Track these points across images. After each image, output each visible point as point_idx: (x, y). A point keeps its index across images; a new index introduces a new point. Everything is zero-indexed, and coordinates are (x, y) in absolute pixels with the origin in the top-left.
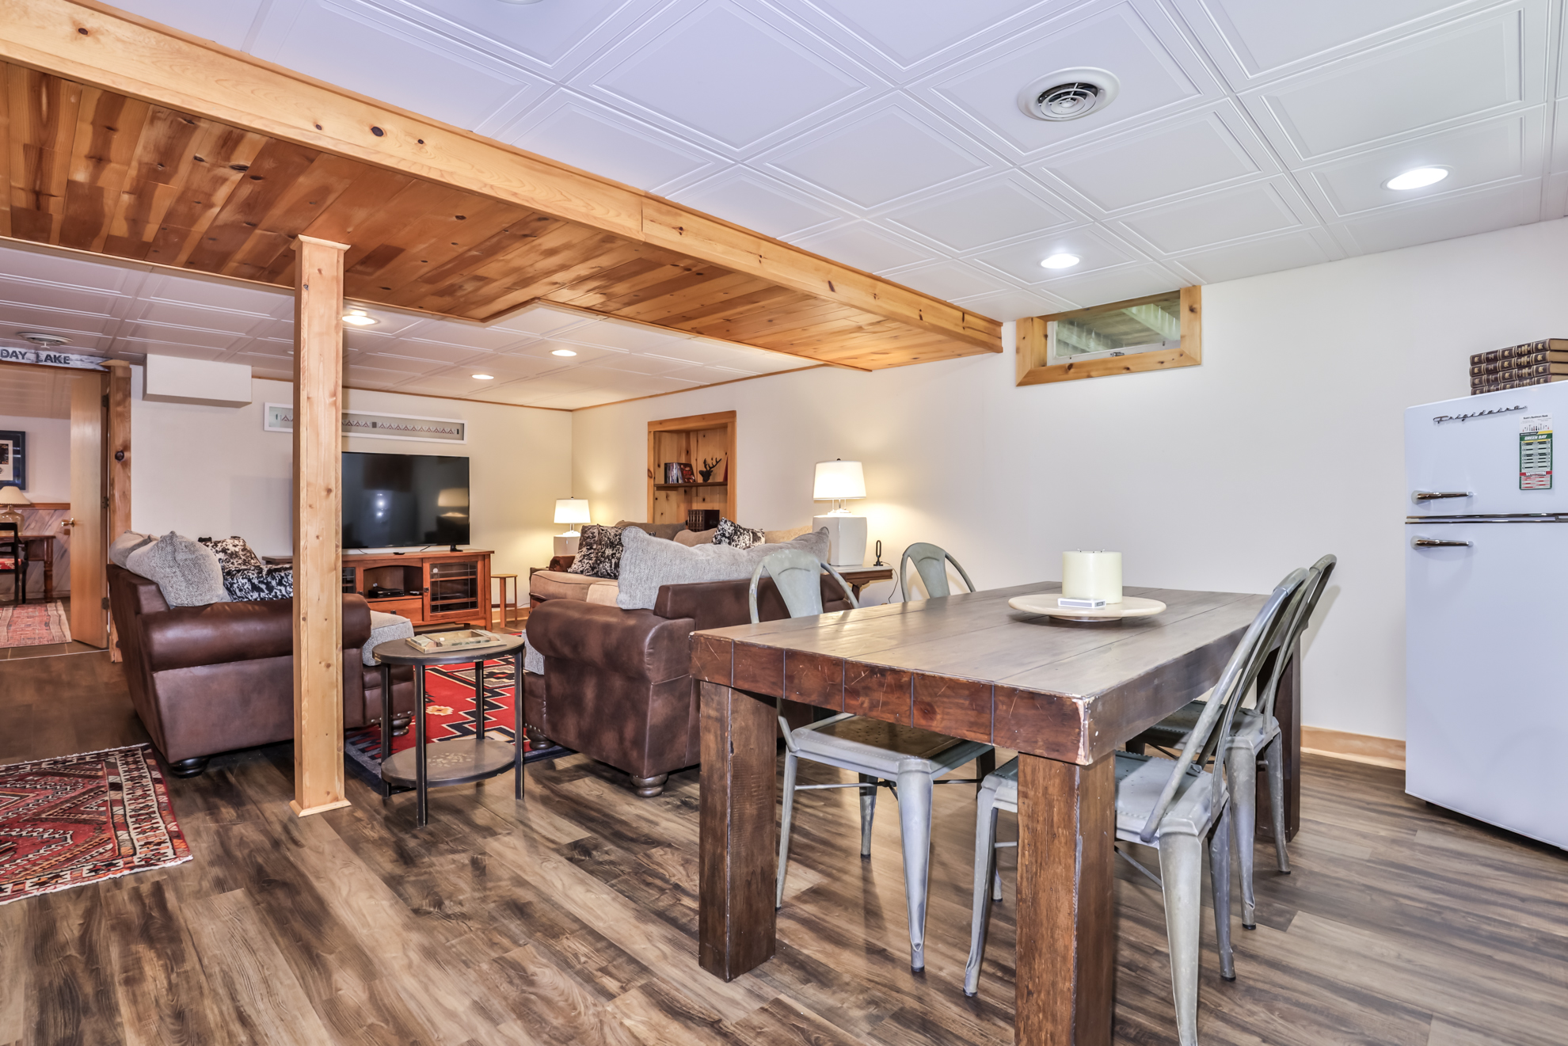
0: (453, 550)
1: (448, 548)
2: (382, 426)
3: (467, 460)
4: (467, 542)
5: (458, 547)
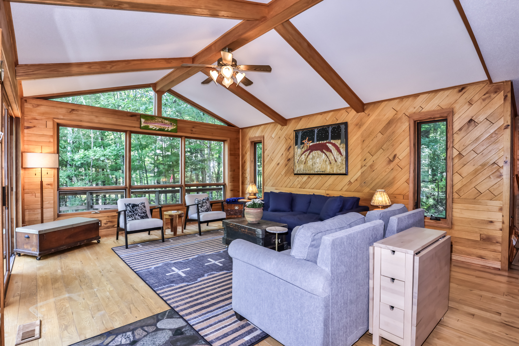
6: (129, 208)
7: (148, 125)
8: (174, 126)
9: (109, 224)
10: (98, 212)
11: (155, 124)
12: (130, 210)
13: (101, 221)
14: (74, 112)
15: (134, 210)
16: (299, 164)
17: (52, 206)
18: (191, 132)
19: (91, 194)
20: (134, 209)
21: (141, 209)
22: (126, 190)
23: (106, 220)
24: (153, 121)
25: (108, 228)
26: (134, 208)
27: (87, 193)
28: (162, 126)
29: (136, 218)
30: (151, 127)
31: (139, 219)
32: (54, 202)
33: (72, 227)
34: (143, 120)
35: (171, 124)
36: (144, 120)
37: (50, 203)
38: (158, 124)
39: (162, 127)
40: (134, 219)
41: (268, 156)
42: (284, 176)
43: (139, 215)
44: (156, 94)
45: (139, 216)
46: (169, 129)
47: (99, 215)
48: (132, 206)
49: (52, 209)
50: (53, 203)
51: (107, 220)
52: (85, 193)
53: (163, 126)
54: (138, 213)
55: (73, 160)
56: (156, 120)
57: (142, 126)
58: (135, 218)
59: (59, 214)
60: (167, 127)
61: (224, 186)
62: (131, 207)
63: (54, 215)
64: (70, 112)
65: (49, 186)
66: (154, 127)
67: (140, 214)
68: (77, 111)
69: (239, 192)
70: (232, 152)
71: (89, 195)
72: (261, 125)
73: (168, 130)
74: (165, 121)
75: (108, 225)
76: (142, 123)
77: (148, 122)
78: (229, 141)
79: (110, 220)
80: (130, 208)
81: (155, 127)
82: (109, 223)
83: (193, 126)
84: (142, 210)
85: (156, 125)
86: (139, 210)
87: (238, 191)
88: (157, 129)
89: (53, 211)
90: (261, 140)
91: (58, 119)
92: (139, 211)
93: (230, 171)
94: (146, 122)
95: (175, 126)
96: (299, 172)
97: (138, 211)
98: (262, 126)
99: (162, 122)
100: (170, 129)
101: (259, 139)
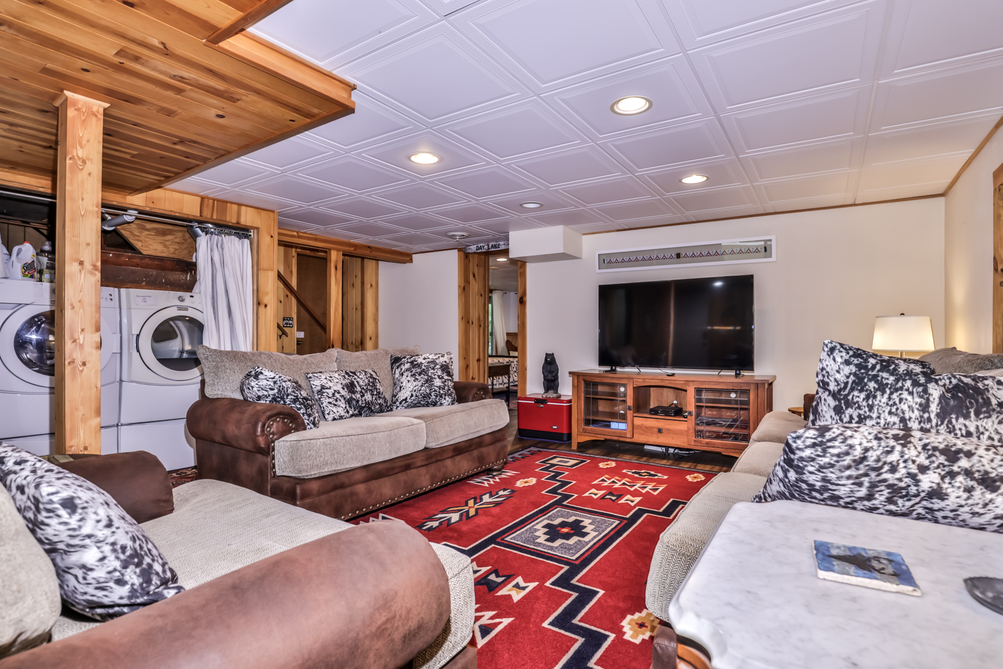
0: (737, 375)
1: (733, 373)
2: (686, 256)
3: (751, 277)
4: (752, 369)
5: (743, 373)
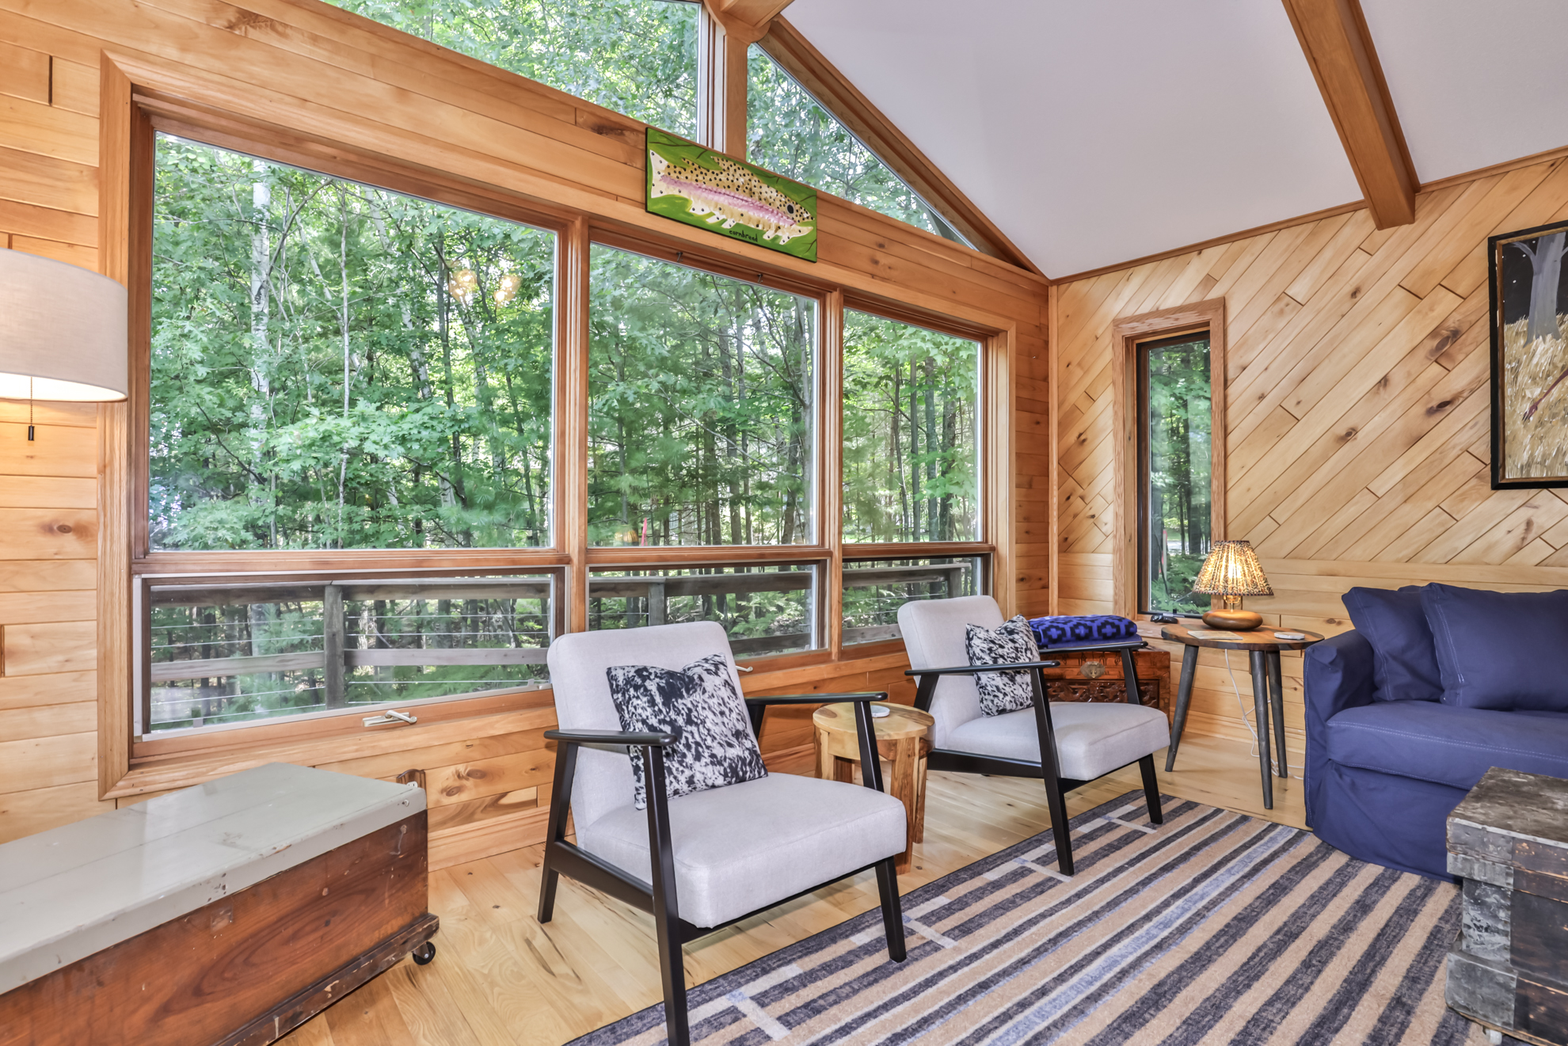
6: (643, 702)
7: (684, 194)
8: (803, 222)
9: (472, 792)
10: (404, 716)
11: (716, 197)
12: (653, 721)
13: (423, 772)
14: (254, 34)
15: (681, 721)
16: (1541, 423)
17: (90, 685)
18: (870, 268)
19: (344, 598)
20: (678, 713)
21: (717, 710)
22: (559, 573)
23: (452, 770)
24: (710, 175)
25: (465, 814)
26: (680, 704)
27: (328, 591)
28: (751, 213)
29: (698, 777)
30: (698, 212)
31: (714, 786)
32: (105, 662)
33: (219, 895)
34: (658, 163)
35: (790, 209)
36: (665, 163)
37: (69, 667)
38: (731, 200)
39: (750, 219)
40: (685, 787)
41: (1262, 397)
42: (1400, 498)
43: (713, 756)
44: (721, 31)
45: (715, 761)
46: (779, 233)
47: (414, 738)
48: (660, 688)
49: (89, 715)
50: (94, 664)
51: (462, 769)
52: (317, 593)
53: (753, 217)
54: (709, 741)
55: (269, 454)
56: (723, 177)
57: (655, 194)
58: (690, 781)
59: (146, 738)
60: (774, 221)
61: (986, 558)
62: (659, 699)
63: (104, 758)
64: (231, 27)
65: (70, 544)
66: (711, 214)
67: (719, 752)
68: (273, 28)
69: (1046, 587)
70: (1025, 394)
71: (335, 602)
72: (1199, 248)
73: (777, 238)
74: (765, 188)
75: (464, 797)
76: (656, 178)
77: (682, 177)
78: (1011, 335)
79: (480, 765)
80: (652, 703)
81: (717, 213)
82: (469, 783)
83: (880, 240)
84: (722, 713)
85: (723, 200)
86: (711, 715)
87: (1042, 583)
88: (726, 226)
89: (94, 724)
90: (1207, 324)
91: (140, 56)
92: (709, 724)
93: (1018, 486)
94: (674, 176)
95: (806, 224)
96: (1536, 474)
97: (703, 722)
98: (1207, 252)
99: (752, 194)
100: (785, 237)
101: (1191, 318)
